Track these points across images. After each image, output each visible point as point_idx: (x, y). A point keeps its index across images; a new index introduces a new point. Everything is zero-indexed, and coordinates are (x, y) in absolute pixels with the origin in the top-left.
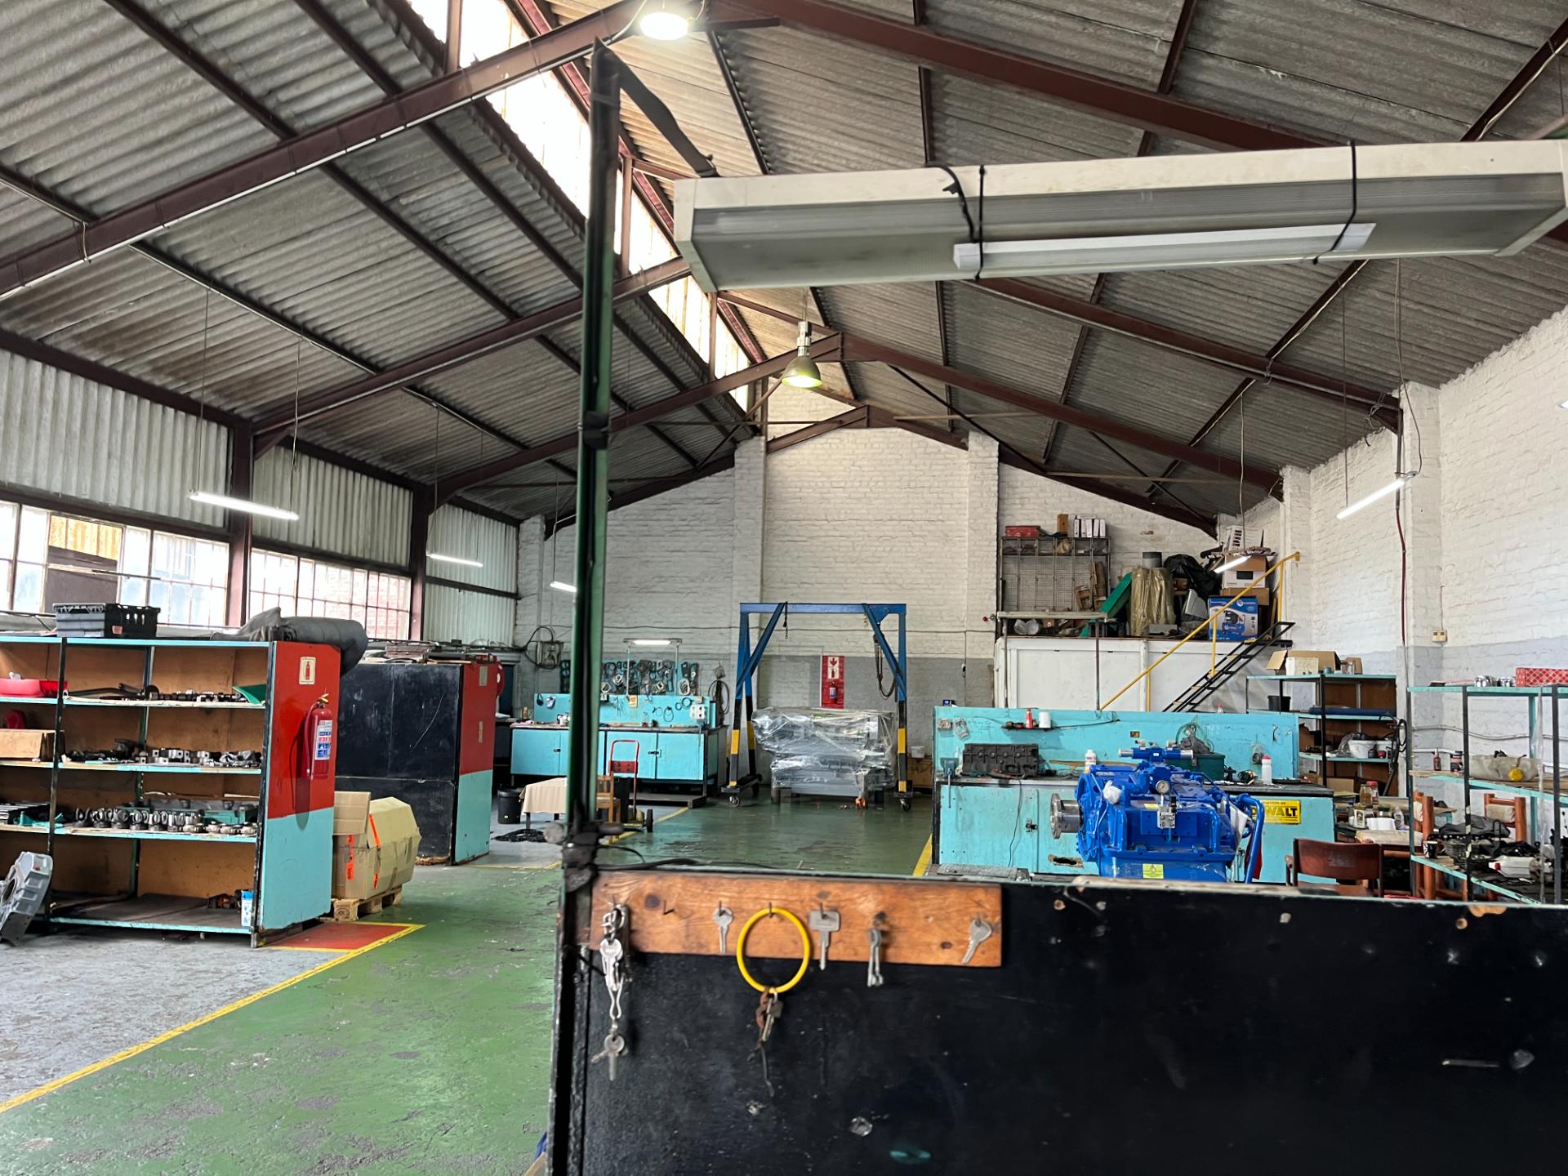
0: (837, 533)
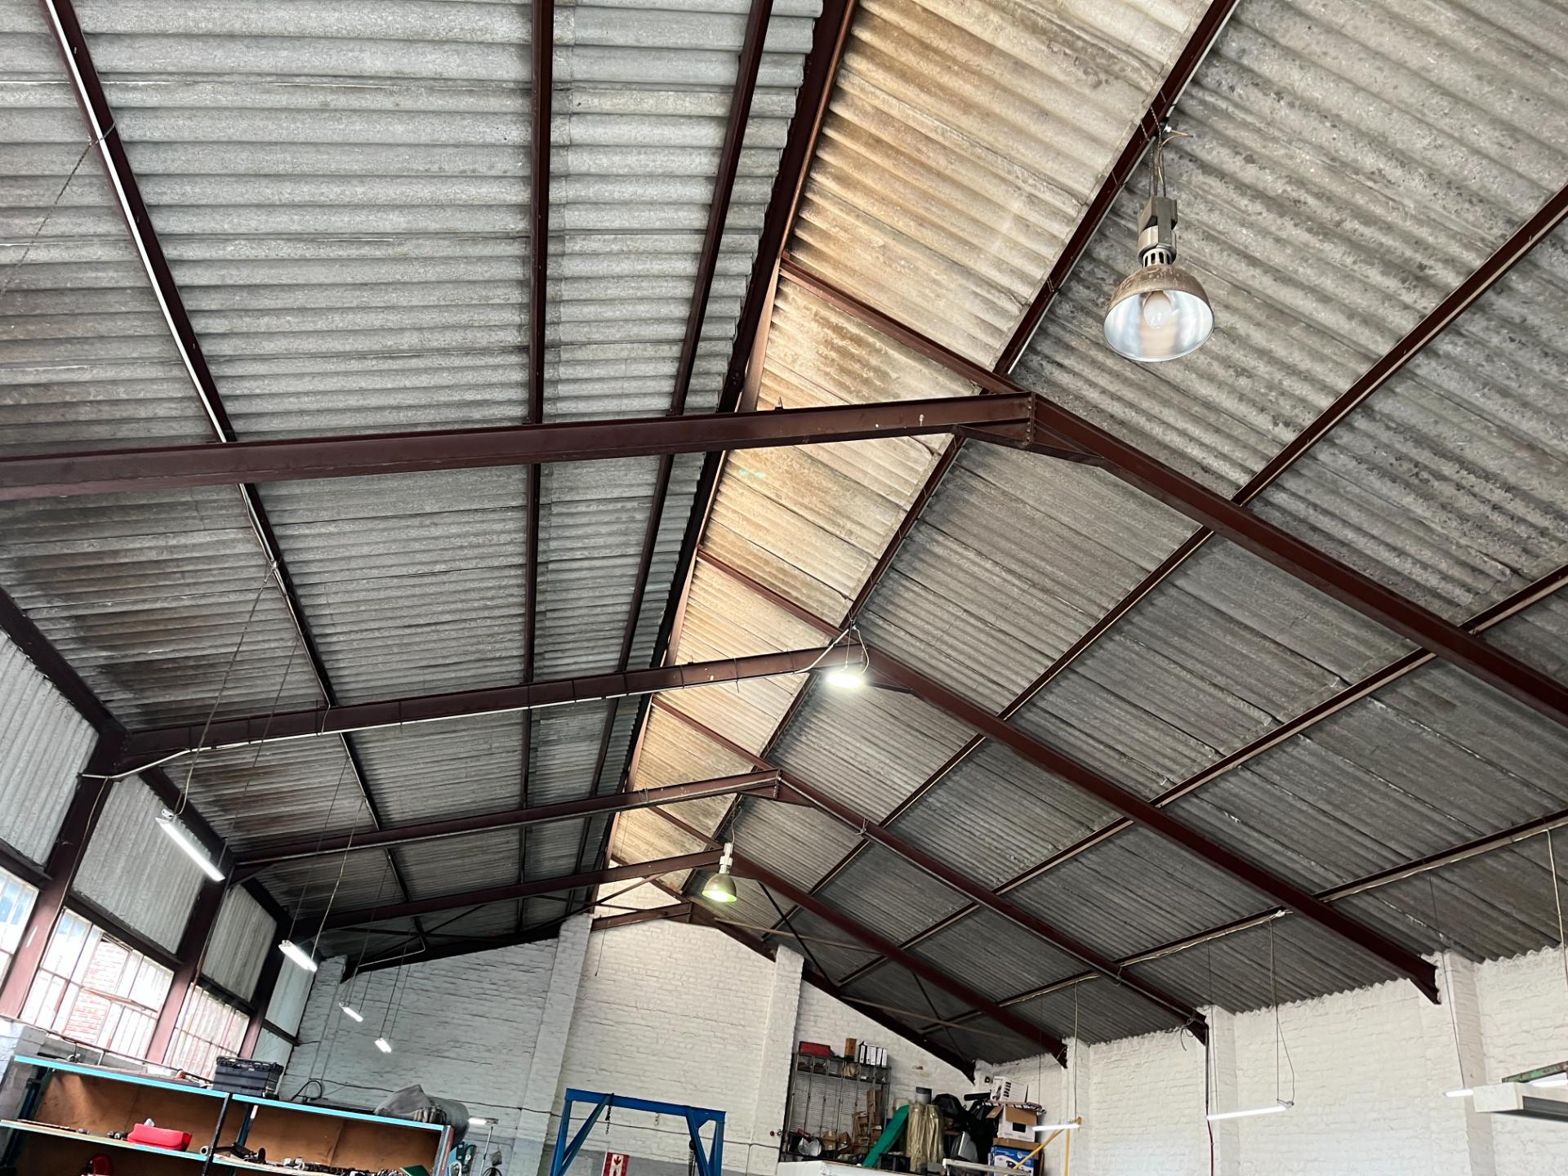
0: (643, 1022)
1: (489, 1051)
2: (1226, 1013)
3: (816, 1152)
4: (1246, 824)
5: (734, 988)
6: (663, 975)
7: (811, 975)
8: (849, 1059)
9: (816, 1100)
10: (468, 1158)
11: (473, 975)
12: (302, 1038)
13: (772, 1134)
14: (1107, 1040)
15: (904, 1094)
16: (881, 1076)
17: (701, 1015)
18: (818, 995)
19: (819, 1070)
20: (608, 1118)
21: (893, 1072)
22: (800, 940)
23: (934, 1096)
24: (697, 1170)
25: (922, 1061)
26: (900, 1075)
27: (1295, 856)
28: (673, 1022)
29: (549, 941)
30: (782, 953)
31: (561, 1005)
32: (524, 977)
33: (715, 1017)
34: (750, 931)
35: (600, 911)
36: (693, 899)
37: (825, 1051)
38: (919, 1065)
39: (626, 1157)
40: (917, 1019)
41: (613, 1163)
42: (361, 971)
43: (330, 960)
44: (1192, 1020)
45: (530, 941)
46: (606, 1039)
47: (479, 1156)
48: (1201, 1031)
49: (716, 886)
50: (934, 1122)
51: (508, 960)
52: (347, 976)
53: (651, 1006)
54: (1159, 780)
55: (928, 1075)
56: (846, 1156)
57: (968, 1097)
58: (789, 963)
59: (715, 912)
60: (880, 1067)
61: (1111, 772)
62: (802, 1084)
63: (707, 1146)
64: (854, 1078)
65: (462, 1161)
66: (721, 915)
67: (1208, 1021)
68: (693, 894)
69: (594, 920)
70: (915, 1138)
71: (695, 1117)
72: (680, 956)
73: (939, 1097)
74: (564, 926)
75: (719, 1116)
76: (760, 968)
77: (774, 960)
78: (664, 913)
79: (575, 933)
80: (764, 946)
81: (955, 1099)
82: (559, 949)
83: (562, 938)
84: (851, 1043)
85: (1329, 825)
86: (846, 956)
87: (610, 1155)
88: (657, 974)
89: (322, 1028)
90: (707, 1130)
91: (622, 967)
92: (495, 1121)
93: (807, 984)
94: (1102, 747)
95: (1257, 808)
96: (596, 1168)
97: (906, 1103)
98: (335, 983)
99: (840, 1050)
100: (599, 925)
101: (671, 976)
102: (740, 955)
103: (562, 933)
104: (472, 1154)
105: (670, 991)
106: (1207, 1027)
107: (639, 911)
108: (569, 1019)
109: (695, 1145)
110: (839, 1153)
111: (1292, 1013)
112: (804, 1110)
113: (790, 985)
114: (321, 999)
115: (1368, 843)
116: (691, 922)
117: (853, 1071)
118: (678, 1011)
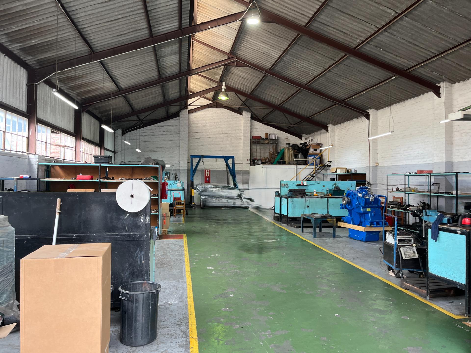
0: (208, 136)
1: (167, 149)
2: (375, 110)
3: (260, 162)
4: (384, 50)
5: (232, 124)
6: (211, 123)
7: (254, 118)
8: (266, 139)
9: (258, 151)
10: (168, 175)
11: (158, 130)
12: (116, 151)
13: (248, 160)
14: (340, 123)
15: (283, 145)
16: (276, 142)
17: (224, 132)
18: (256, 123)
19: (258, 142)
20: (203, 161)
21: (279, 140)
22: (249, 108)
23: (291, 145)
24: (229, 171)
25: (287, 137)
26: (281, 141)
27: (400, 59)
28: (216, 135)
29: (177, 118)
30: (244, 113)
31: (184, 134)
32: (172, 129)
33: (228, 133)
34: (234, 108)
35: (190, 108)
36: (216, 101)
37: (260, 138)
38: (286, 138)
39: (210, 170)
40: (285, 126)
41: (207, 172)
42: (127, 132)
43: (117, 131)
44: (365, 113)
45: (172, 119)
46: (198, 142)
47: (171, 175)
48: (367, 116)
49: (222, 95)
50: (292, 151)
51: (167, 124)
52: (123, 134)
53: (210, 132)
54: (357, 40)
55: (289, 140)
56: (268, 163)
57: (300, 144)
58: (247, 115)
59: (223, 104)
60: (275, 140)
61: (341, 40)
62: (254, 147)
63: (231, 165)
64: (268, 143)
65: (167, 176)
66: (225, 104)
67: (370, 113)
68: (216, 99)
69: (189, 111)
70: (286, 156)
71: (226, 158)
72: (215, 117)
73: (293, 145)
74: (180, 113)
75: (233, 157)
76: (238, 118)
77: (242, 115)
78: (208, 106)
79: (184, 115)
80: (239, 111)
81: (297, 145)
82: (181, 120)
83: (180, 117)
84: (267, 134)
85: (411, 46)
86: (262, 111)
87: (205, 170)
88: (209, 123)
89: (120, 148)
90: (230, 161)
91: (199, 123)
92: (173, 165)
93: (252, 120)
94: (338, 32)
95: (388, 44)
96: (202, 173)
97: (283, 148)
98: (120, 136)
99: (263, 136)
100: (191, 112)
101: (213, 123)
102: (232, 115)
103: (180, 115)
104: (169, 174)
105: (214, 127)
106: (369, 115)
107: (201, 106)
108: (187, 138)
109: (227, 165)
110: (266, 162)
111: (395, 107)
112: (255, 153)
113: (248, 121)
114: (118, 141)
115: (423, 50)
116: (217, 107)
117: (268, 141)
118: (217, 132)
